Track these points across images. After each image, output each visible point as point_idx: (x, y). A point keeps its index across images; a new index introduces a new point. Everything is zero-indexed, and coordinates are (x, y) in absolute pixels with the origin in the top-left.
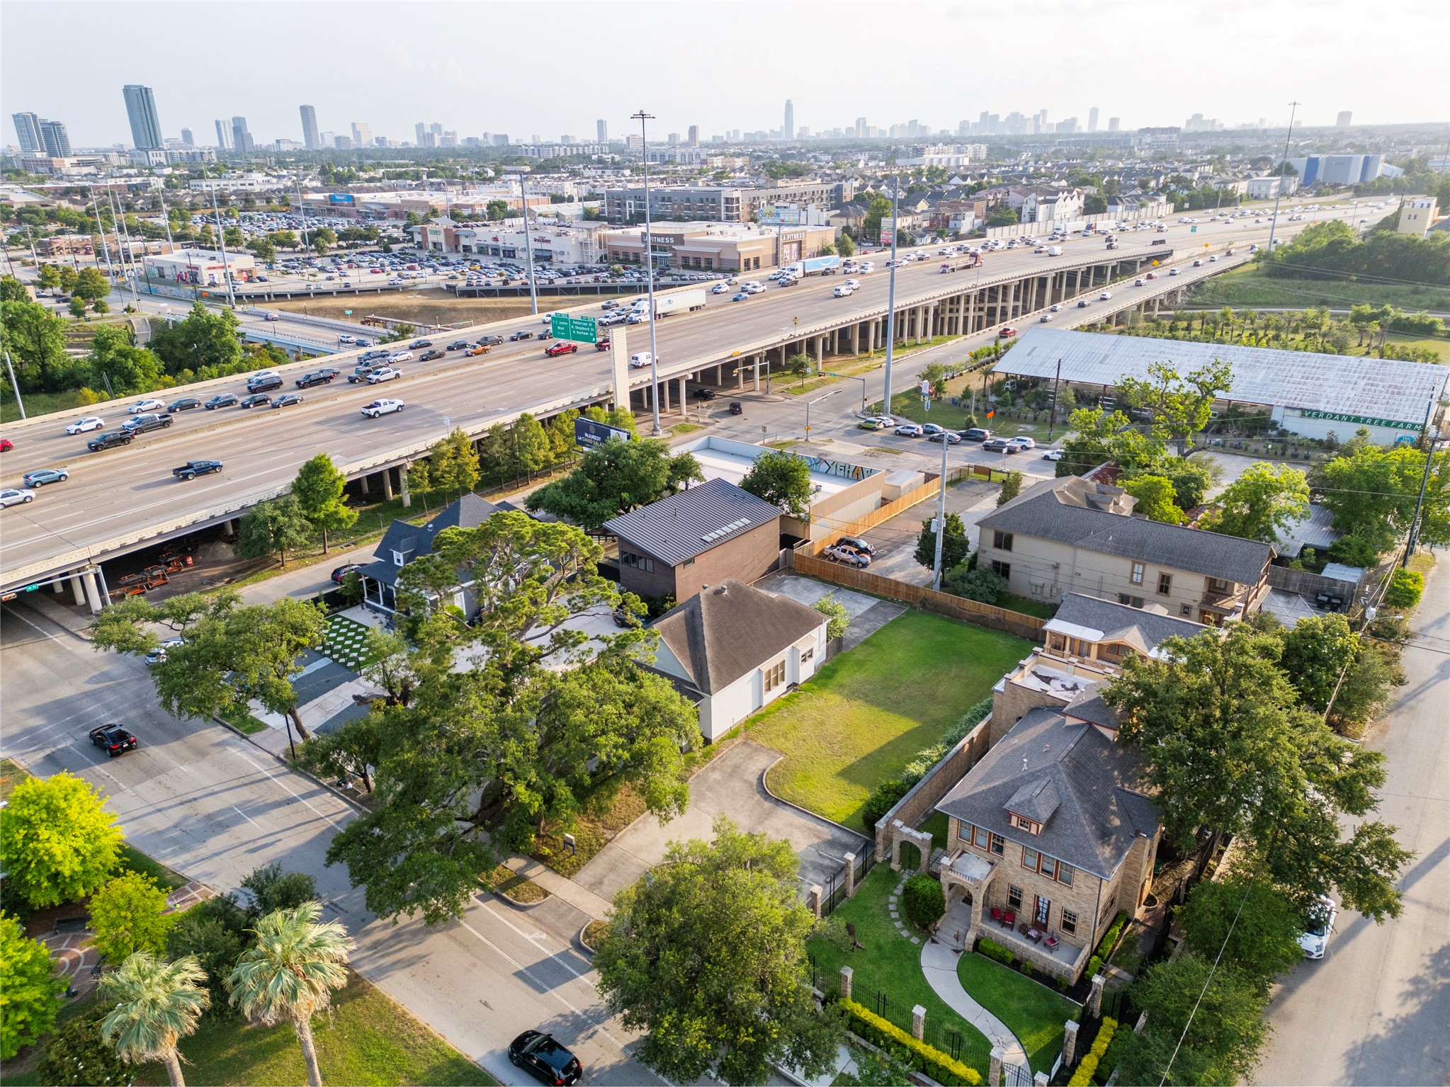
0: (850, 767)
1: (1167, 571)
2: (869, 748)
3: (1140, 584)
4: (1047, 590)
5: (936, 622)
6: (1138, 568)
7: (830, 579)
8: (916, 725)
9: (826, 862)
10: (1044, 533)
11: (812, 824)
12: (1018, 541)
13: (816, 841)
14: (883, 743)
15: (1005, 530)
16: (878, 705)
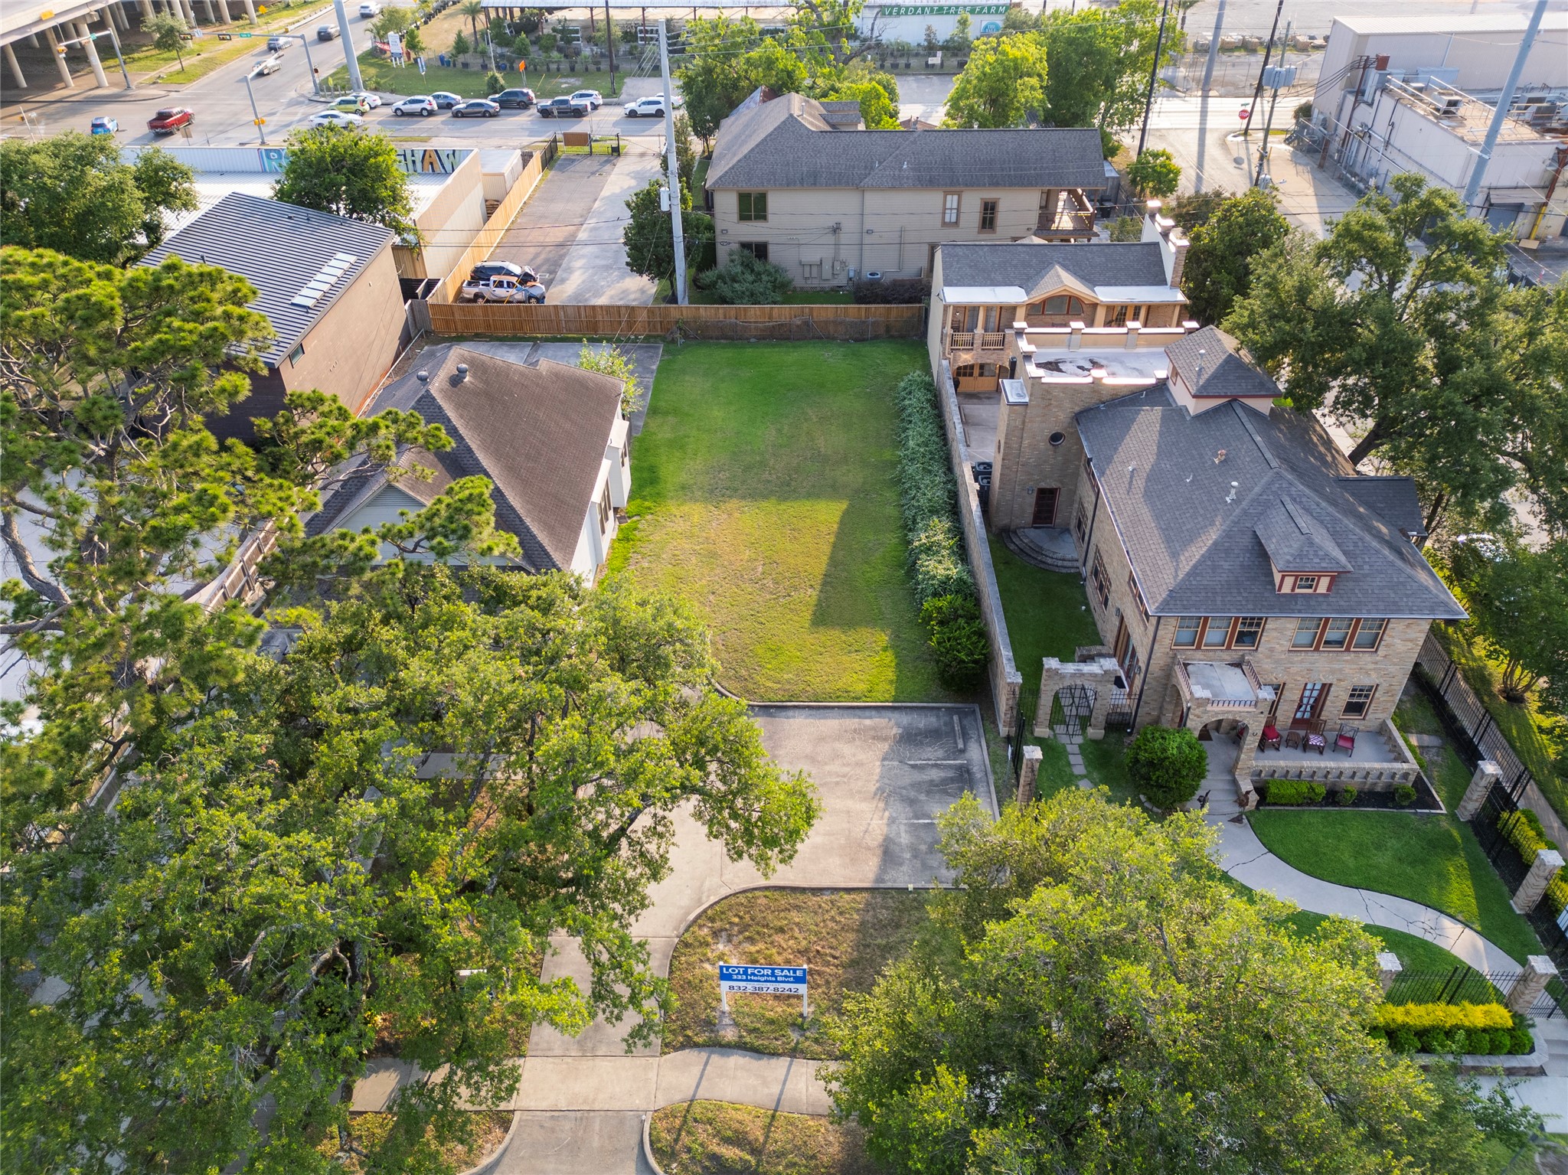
0: (819, 604)
1: (990, 195)
2: (819, 566)
3: (957, 223)
4: (827, 267)
5: (722, 355)
6: (952, 201)
7: (509, 333)
8: (844, 505)
9: (935, 775)
10: (812, 180)
11: (852, 722)
12: (776, 202)
13: (885, 747)
14: (827, 549)
15: (754, 188)
16: (765, 497)
